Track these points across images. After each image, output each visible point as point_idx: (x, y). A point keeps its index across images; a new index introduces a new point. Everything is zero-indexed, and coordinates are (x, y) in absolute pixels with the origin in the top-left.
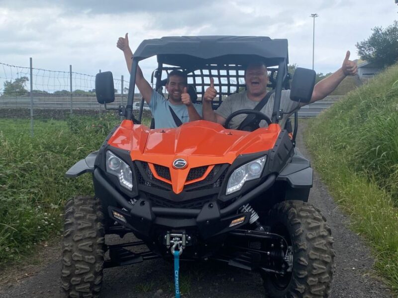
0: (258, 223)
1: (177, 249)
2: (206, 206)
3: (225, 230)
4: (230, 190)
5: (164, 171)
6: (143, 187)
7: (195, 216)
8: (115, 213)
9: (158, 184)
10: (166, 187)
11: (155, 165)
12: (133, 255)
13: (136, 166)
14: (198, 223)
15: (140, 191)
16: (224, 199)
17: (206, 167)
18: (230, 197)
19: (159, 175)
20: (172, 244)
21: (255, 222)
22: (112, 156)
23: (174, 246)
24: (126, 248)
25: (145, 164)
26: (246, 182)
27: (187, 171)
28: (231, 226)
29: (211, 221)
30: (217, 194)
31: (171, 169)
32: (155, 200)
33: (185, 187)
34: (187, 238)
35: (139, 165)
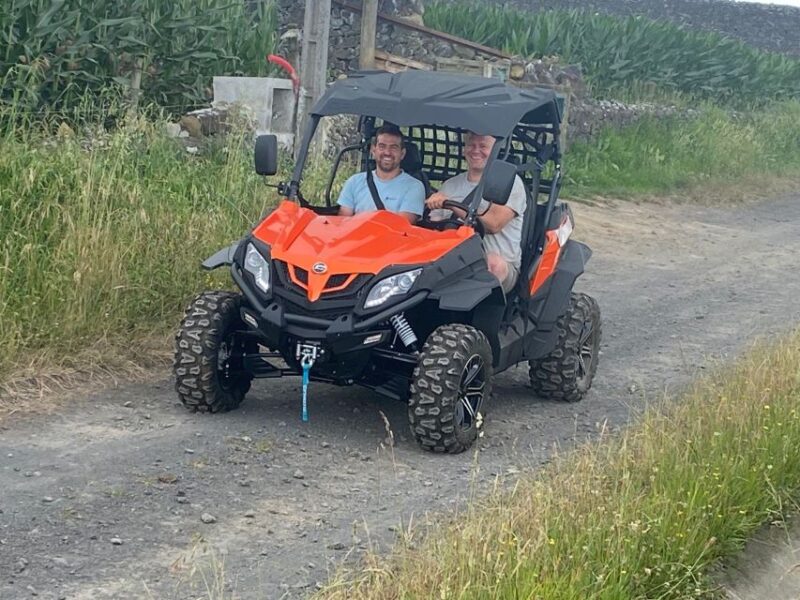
0: (414, 347)
1: (307, 362)
2: (340, 318)
3: (359, 347)
4: (370, 303)
5: (302, 274)
6: (278, 290)
7: (325, 328)
8: (247, 316)
9: (295, 289)
10: (301, 292)
11: (295, 267)
12: (270, 368)
13: (274, 265)
14: (327, 335)
15: (274, 294)
16: (361, 313)
17: (348, 275)
18: (368, 312)
19: (298, 278)
20: (302, 356)
21: (410, 345)
22: (254, 250)
23: (304, 359)
24: (264, 359)
25: (284, 264)
26: (392, 296)
27: (328, 277)
28: (366, 342)
29: (343, 334)
30: (353, 307)
31: (310, 274)
32: (290, 306)
33: (323, 294)
34: (318, 352)
35: (278, 264)
